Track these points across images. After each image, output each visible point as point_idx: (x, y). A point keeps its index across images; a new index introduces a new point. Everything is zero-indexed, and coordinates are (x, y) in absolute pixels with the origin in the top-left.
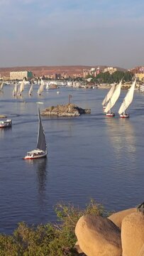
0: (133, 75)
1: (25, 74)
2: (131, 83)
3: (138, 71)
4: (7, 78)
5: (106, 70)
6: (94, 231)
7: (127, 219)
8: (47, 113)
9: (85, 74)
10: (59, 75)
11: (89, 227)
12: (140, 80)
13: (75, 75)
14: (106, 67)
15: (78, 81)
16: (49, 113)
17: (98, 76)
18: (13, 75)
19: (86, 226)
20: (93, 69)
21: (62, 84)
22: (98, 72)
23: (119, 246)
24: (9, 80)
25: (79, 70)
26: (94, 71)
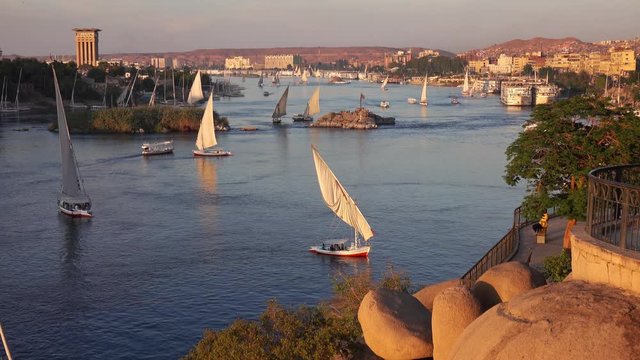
0: (466, 63)
1: (289, 59)
2: (463, 77)
3: (473, 56)
4: (260, 66)
5: (421, 55)
6: (389, 316)
7: (442, 296)
8: (324, 123)
9: (387, 61)
10: (346, 63)
11: (381, 309)
12: (477, 71)
13: (371, 62)
14: (422, 50)
15: (376, 71)
16: (328, 124)
17: (409, 64)
18: (270, 61)
19: (375, 307)
20: (400, 53)
21: (350, 76)
22: (409, 58)
23: (428, 338)
24: (263, 69)
25: (378, 54)
26: (402, 56)
